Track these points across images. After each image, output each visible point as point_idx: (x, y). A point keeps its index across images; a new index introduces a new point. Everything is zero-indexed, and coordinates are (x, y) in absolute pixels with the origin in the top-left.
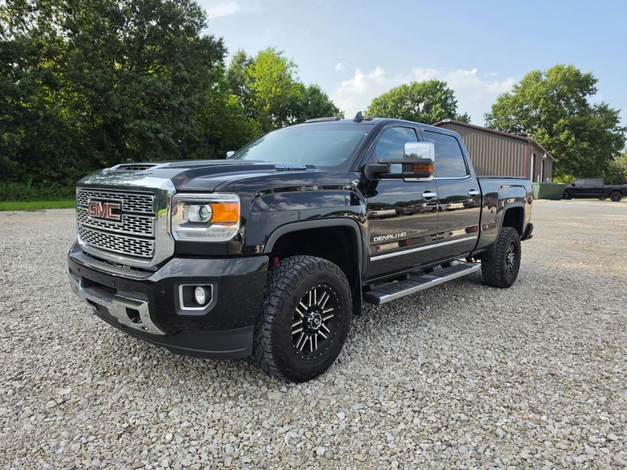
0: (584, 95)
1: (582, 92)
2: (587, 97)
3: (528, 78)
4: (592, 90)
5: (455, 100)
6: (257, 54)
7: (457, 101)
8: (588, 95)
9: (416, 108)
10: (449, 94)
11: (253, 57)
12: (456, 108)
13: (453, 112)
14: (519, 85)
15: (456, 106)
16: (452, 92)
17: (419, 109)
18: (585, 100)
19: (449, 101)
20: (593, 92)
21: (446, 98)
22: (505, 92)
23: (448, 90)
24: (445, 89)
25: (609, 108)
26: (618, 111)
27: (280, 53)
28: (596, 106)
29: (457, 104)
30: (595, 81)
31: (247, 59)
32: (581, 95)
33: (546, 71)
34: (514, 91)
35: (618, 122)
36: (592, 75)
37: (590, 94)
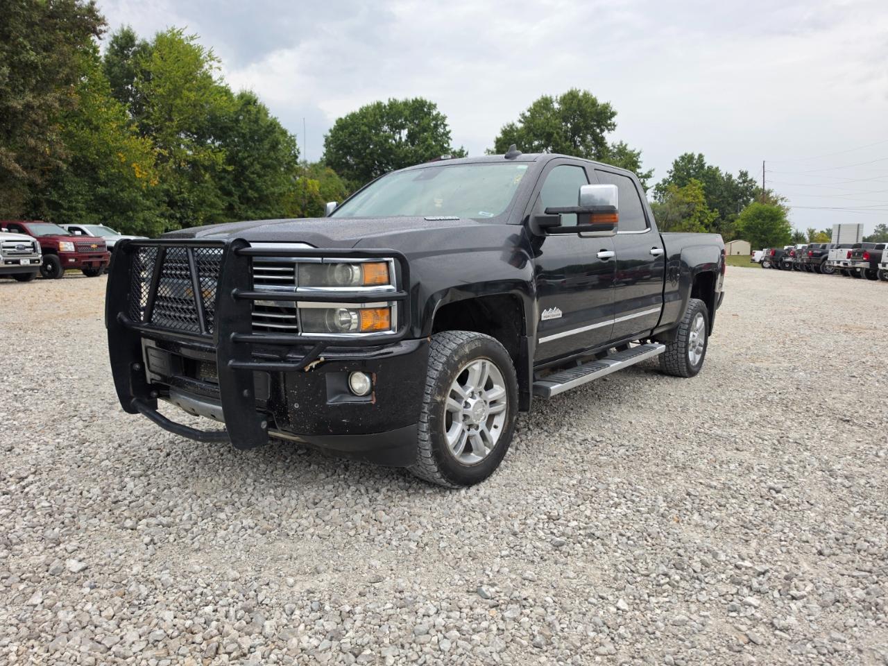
0: (602, 131)
1: (599, 126)
2: (605, 134)
3: (537, 105)
4: (610, 125)
5: (448, 129)
6: (154, 37)
7: (449, 132)
8: (606, 131)
9: (397, 137)
10: (440, 120)
11: (148, 41)
12: (450, 141)
13: (446, 145)
14: (528, 114)
15: (449, 138)
16: (444, 118)
17: (400, 138)
18: (603, 138)
19: (441, 130)
20: (612, 127)
21: (436, 126)
22: (511, 123)
23: (438, 114)
24: (434, 113)
25: (629, 148)
26: (639, 154)
27: (192, 38)
28: (614, 147)
29: (450, 135)
30: (613, 114)
31: (137, 42)
32: (598, 131)
33: (559, 98)
34: (520, 121)
35: (639, 167)
36: (611, 105)
37: (609, 130)
